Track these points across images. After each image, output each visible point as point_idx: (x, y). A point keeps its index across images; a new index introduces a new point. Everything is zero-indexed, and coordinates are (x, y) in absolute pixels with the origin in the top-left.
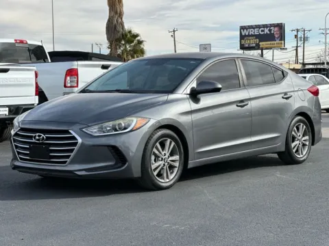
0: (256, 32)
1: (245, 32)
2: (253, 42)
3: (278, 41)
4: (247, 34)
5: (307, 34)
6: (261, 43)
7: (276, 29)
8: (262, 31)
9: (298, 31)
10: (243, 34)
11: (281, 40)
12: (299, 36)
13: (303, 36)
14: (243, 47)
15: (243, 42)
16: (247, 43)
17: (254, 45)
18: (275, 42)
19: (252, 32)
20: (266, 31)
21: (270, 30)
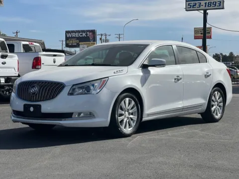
0: (77, 35)
1: (69, 35)
2: (74, 42)
3: (92, 42)
4: (70, 36)
5: (108, 38)
6: (80, 43)
7: (91, 34)
8: (81, 35)
9: (102, 35)
10: (68, 36)
11: (94, 41)
12: (103, 39)
13: (105, 39)
14: (67, 46)
15: (68, 42)
16: (70, 43)
17: (75, 44)
18: (90, 43)
19: (74, 35)
20: (84, 35)
21: (87, 35)
